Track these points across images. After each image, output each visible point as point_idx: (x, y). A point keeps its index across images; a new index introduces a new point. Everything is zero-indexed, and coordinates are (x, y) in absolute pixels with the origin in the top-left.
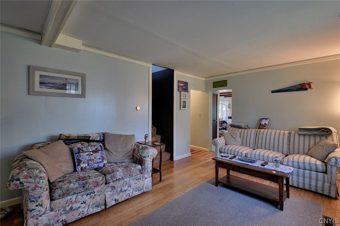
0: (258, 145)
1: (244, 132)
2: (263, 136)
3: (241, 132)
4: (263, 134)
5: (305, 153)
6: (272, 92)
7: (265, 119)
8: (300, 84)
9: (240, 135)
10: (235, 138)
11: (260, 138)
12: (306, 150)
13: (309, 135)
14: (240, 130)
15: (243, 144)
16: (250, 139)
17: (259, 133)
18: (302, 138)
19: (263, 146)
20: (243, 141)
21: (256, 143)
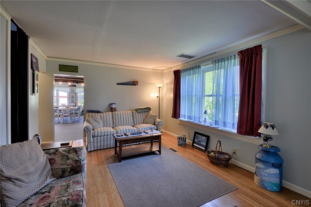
0: (116, 124)
1: (103, 115)
2: (118, 116)
3: (101, 115)
4: (118, 115)
5: (142, 122)
6: (118, 84)
7: (113, 104)
8: (133, 81)
9: (101, 118)
10: (98, 122)
11: (116, 118)
12: (142, 121)
13: (142, 112)
14: (99, 114)
15: (104, 125)
16: (109, 120)
17: (115, 115)
18: (139, 114)
19: (120, 123)
20: (104, 123)
21: (114, 123)
